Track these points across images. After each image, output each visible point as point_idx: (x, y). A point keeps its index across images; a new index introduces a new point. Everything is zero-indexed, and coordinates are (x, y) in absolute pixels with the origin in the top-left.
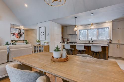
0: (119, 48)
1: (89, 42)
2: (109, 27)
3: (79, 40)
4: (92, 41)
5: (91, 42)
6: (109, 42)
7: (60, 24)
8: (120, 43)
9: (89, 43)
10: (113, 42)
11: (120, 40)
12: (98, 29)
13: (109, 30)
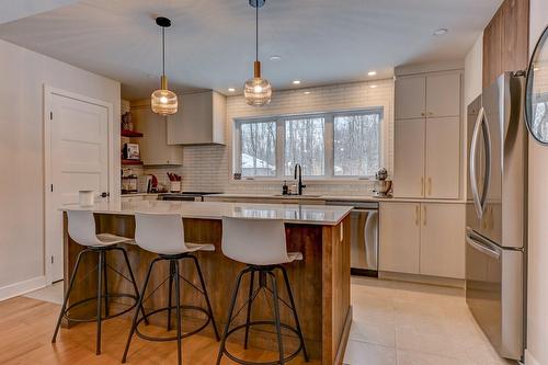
0: (425, 223)
1: (286, 190)
2: (382, 109)
3: (238, 176)
4: (301, 186)
5: (294, 188)
6: (380, 188)
7: (112, 78)
8: (429, 193)
9: (285, 193)
10: (397, 192)
11: (430, 180)
12: (330, 117)
13: (382, 122)
